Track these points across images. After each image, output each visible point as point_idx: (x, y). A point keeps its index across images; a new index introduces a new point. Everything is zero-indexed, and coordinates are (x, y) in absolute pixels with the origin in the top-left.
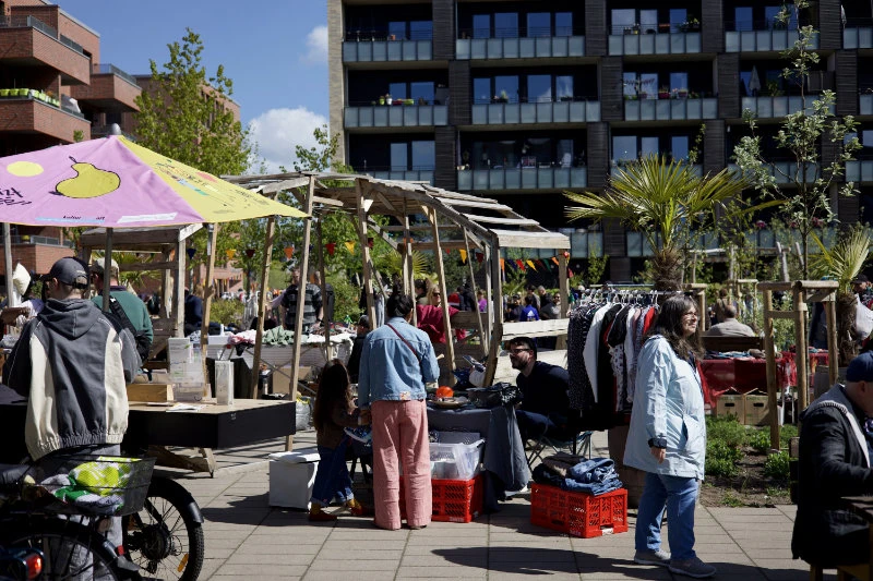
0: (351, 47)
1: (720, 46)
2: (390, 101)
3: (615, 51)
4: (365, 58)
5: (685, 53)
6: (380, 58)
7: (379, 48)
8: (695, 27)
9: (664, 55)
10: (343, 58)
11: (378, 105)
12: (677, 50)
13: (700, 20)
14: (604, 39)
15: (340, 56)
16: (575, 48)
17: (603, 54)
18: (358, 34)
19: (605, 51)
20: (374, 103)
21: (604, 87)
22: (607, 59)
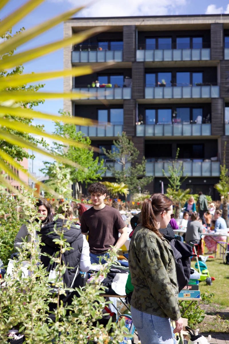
0: (76, 54)
2: (98, 85)
3: (228, 57)
4: (84, 60)
6: (93, 60)
7: (92, 54)
10: (72, 60)
14: (222, 50)
15: (70, 59)
16: (205, 55)
17: (221, 59)
18: (81, 47)
19: (222, 57)
20: (89, 86)
21: (221, 78)
22: (224, 62)
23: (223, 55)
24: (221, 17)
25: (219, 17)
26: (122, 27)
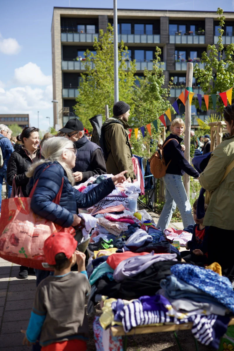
0: (64, 35)
1: (212, 41)
2: (81, 59)
3: (172, 41)
4: (70, 40)
5: (199, 44)
6: (77, 40)
7: (76, 36)
8: (203, 33)
9: (191, 44)
10: (61, 40)
11: (76, 60)
12: (196, 42)
13: (205, 31)
14: (168, 36)
15: (60, 39)
16: (156, 40)
17: (168, 43)
18: (68, 30)
19: (168, 41)
20: (74, 59)
21: (167, 56)
22: (169, 45)
23: (169, 40)
24: (168, 12)
25: (166, 12)
26: (98, 16)
